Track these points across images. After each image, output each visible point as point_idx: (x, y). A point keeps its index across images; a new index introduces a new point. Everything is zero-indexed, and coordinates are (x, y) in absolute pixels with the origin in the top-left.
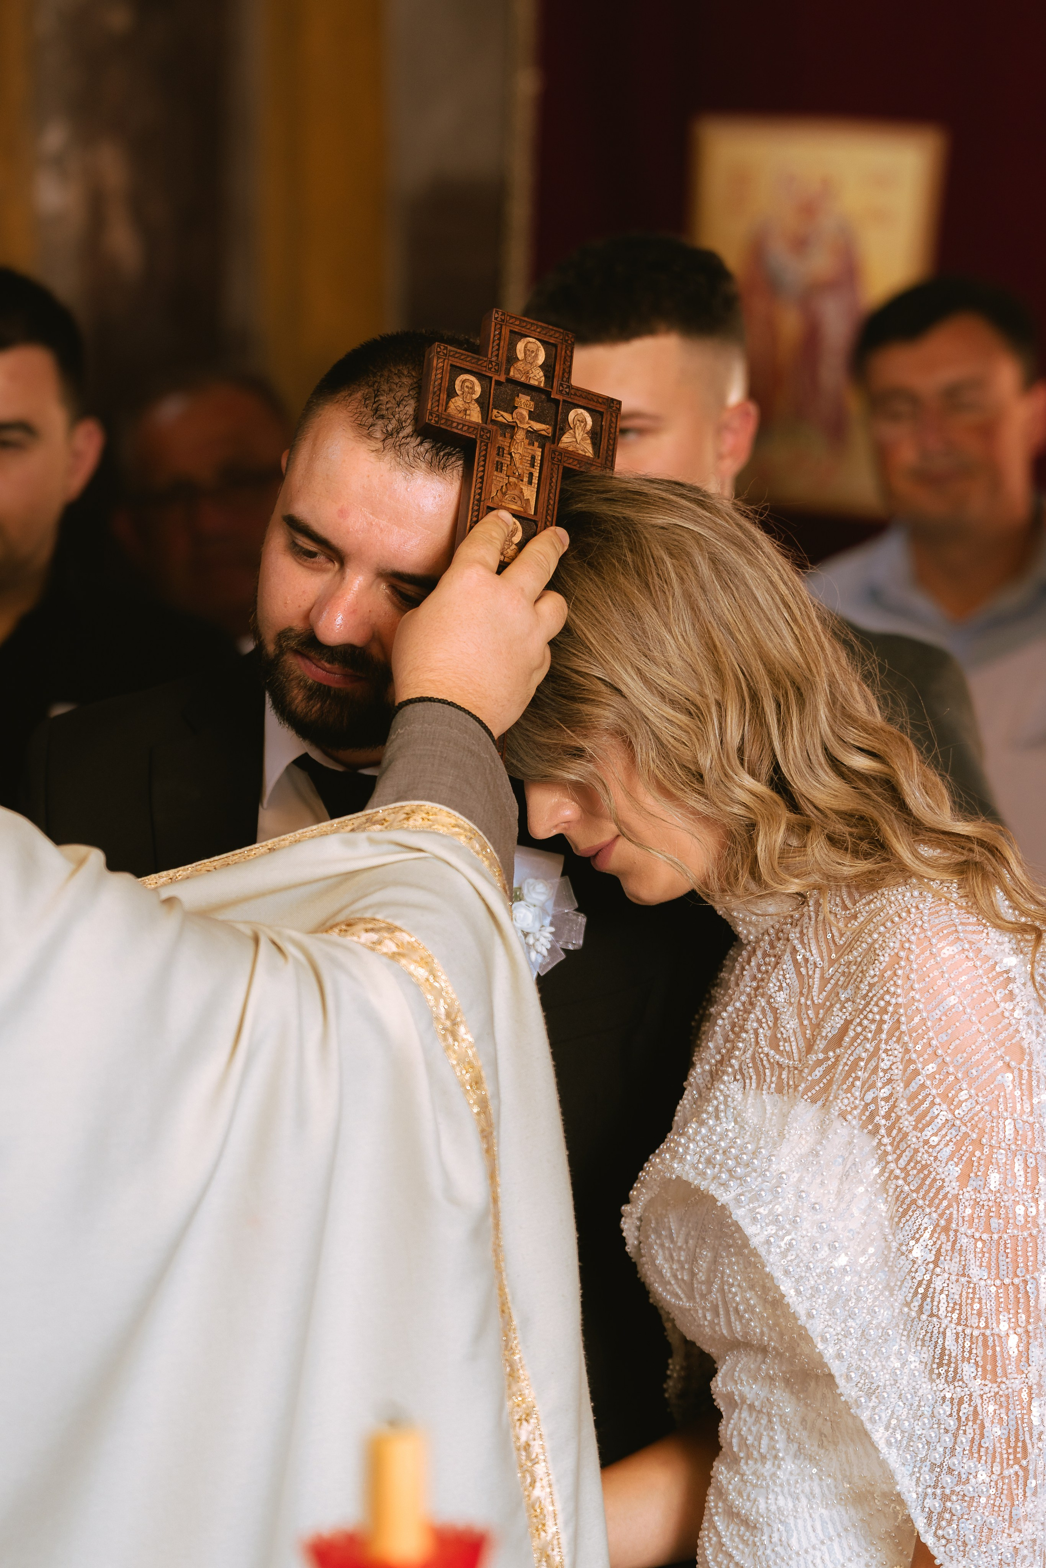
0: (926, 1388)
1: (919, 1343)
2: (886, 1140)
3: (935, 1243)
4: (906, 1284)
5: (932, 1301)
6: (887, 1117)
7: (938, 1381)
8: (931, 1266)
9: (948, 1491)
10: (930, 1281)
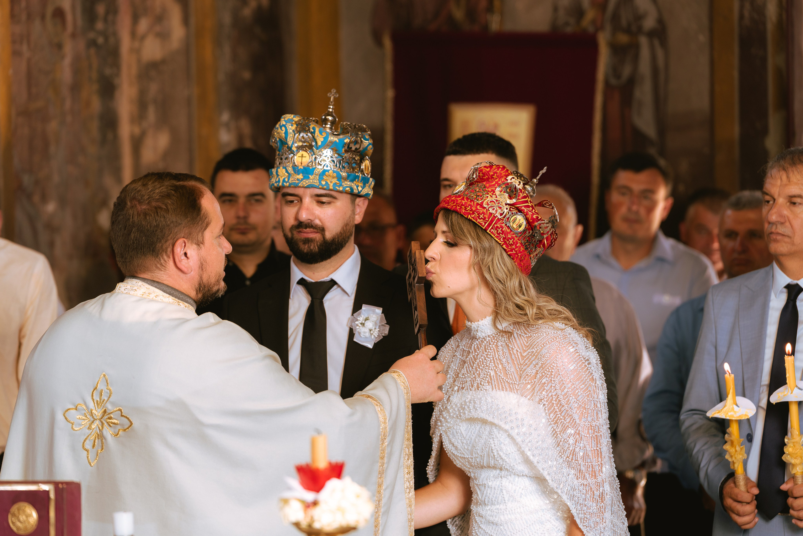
0: (576, 482)
1: (573, 468)
2: (556, 408)
3: (575, 438)
4: (567, 451)
5: (575, 456)
6: (556, 401)
7: (579, 479)
8: (574, 445)
9: (585, 512)
10: (574, 450)
